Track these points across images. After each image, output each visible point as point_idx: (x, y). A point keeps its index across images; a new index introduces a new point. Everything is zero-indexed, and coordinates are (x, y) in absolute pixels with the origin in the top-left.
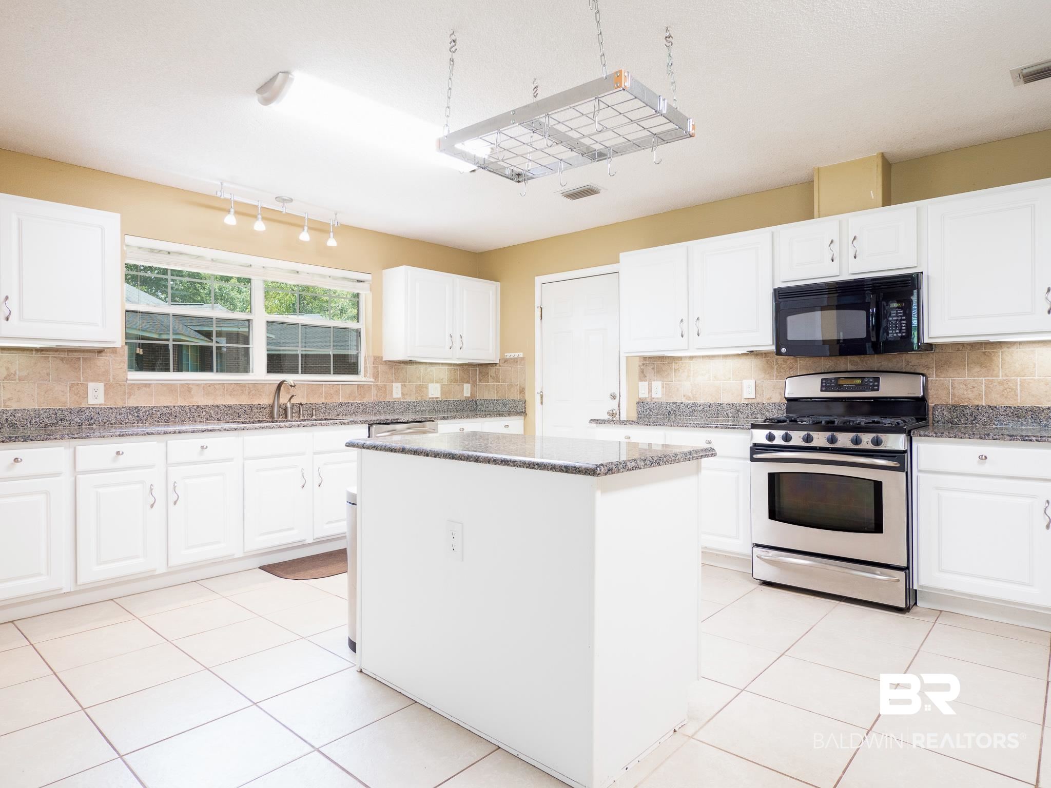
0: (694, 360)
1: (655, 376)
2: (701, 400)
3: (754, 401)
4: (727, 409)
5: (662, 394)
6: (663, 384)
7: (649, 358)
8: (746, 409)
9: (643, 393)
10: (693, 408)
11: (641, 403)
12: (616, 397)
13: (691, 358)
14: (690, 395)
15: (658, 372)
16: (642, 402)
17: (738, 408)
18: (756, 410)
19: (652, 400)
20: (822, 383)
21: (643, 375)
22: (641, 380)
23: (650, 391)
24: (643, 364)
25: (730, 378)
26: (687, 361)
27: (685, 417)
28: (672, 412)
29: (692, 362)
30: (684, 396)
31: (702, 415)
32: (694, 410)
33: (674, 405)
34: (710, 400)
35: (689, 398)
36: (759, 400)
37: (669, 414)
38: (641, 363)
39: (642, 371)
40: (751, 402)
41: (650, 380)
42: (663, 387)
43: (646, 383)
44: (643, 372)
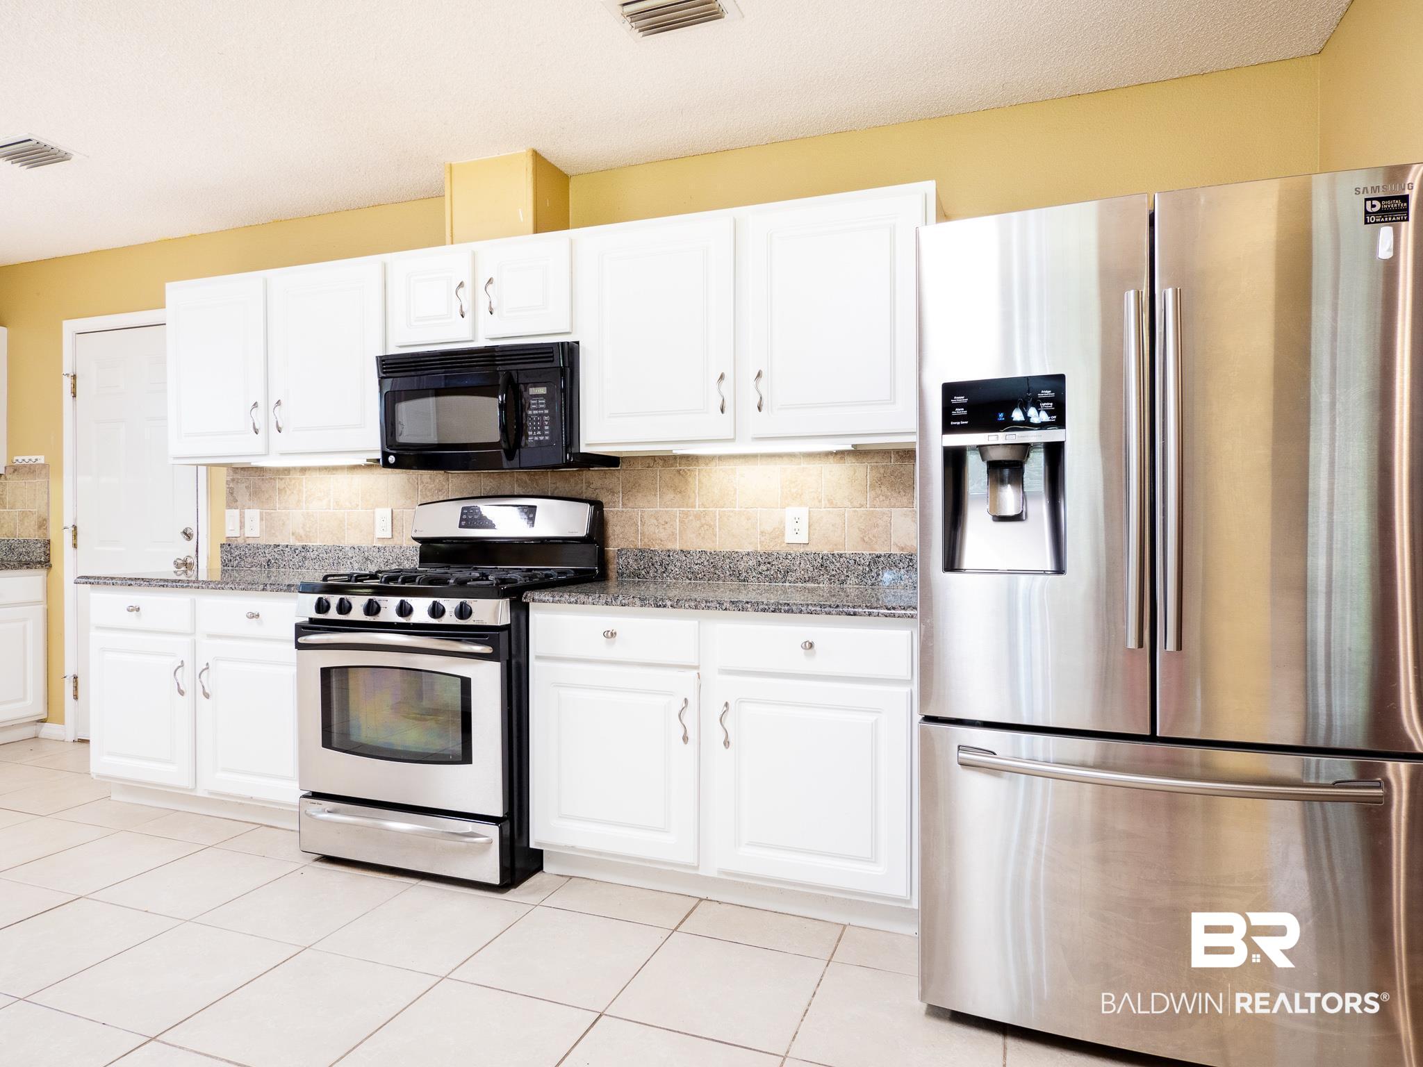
0: (308, 475)
1: (250, 500)
2: (316, 542)
3: (390, 543)
4: (350, 555)
5: (261, 531)
6: (261, 513)
7: (242, 469)
8: (378, 555)
9: (231, 529)
10: (303, 554)
11: (227, 547)
12: (192, 535)
13: (304, 470)
14: (302, 532)
15: (255, 493)
16: (229, 545)
17: (366, 554)
18: (391, 558)
19: (245, 541)
20: (462, 514)
21: (232, 500)
22: (229, 506)
23: (242, 526)
24: (233, 480)
25: (358, 505)
26: (297, 475)
27: (291, 570)
28: (273, 561)
29: (305, 478)
30: (293, 534)
31: (316, 567)
32: (305, 557)
33: (276, 550)
34: (329, 542)
35: (299, 538)
36: (397, 541)
37: (268, 565)
38: (229, 478)
39: (231, 492)
40: (387, 543)
41: (243, 507)
42: (261, 519)
43: (237, 512)
44: (232, 494)
